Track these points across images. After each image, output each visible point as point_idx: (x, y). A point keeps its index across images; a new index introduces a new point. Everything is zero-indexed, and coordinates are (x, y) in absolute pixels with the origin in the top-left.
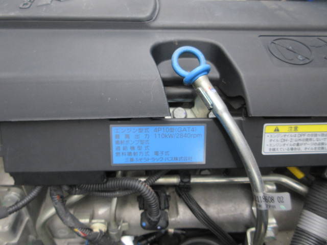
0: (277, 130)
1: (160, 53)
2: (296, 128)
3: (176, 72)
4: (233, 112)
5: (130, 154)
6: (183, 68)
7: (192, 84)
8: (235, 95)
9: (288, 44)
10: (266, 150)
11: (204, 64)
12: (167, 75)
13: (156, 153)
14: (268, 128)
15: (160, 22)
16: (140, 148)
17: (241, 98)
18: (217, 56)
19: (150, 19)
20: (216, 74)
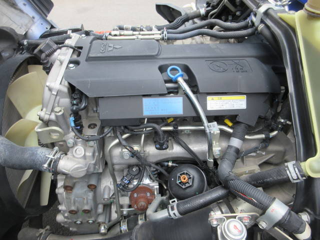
0: (213, 99)
1: (162, 69)
2: (221, 98)
3: (170, 77)
4: (194, 92)
5: (151, 110)
6: (173, 75)
7: (176, 82)
8: (194, 85)
9: (218, 64)
10: (209, 108)
11: (181, 72)
12: (166, 78)
13: (162, 110)
14: (209, 98)
15: (161, 56)
16: (155, 108)
17: (196, 86)
18: (187, 70)
19: (157, 55)
20: (187, 78)
